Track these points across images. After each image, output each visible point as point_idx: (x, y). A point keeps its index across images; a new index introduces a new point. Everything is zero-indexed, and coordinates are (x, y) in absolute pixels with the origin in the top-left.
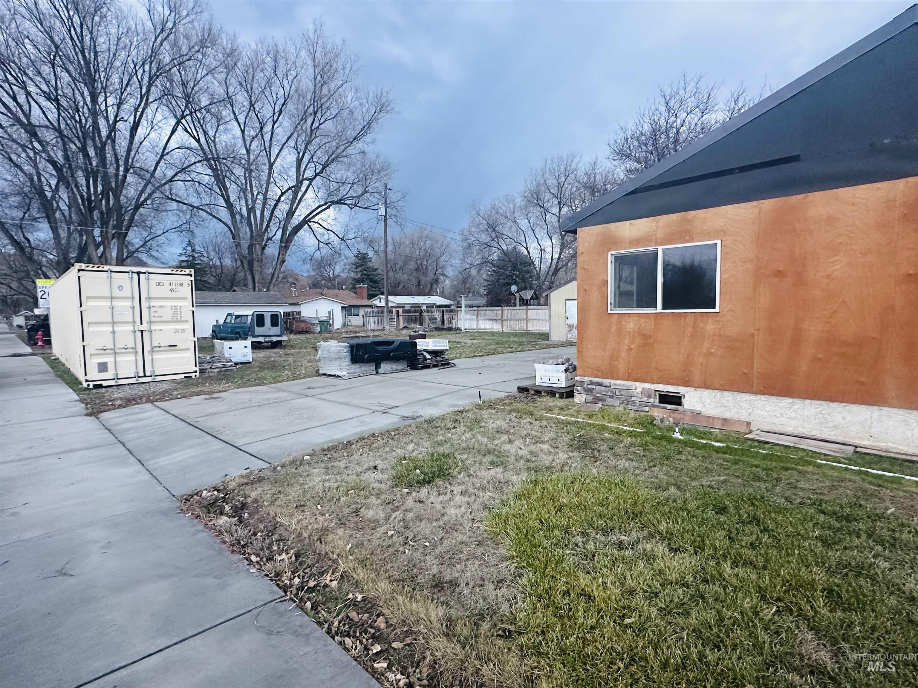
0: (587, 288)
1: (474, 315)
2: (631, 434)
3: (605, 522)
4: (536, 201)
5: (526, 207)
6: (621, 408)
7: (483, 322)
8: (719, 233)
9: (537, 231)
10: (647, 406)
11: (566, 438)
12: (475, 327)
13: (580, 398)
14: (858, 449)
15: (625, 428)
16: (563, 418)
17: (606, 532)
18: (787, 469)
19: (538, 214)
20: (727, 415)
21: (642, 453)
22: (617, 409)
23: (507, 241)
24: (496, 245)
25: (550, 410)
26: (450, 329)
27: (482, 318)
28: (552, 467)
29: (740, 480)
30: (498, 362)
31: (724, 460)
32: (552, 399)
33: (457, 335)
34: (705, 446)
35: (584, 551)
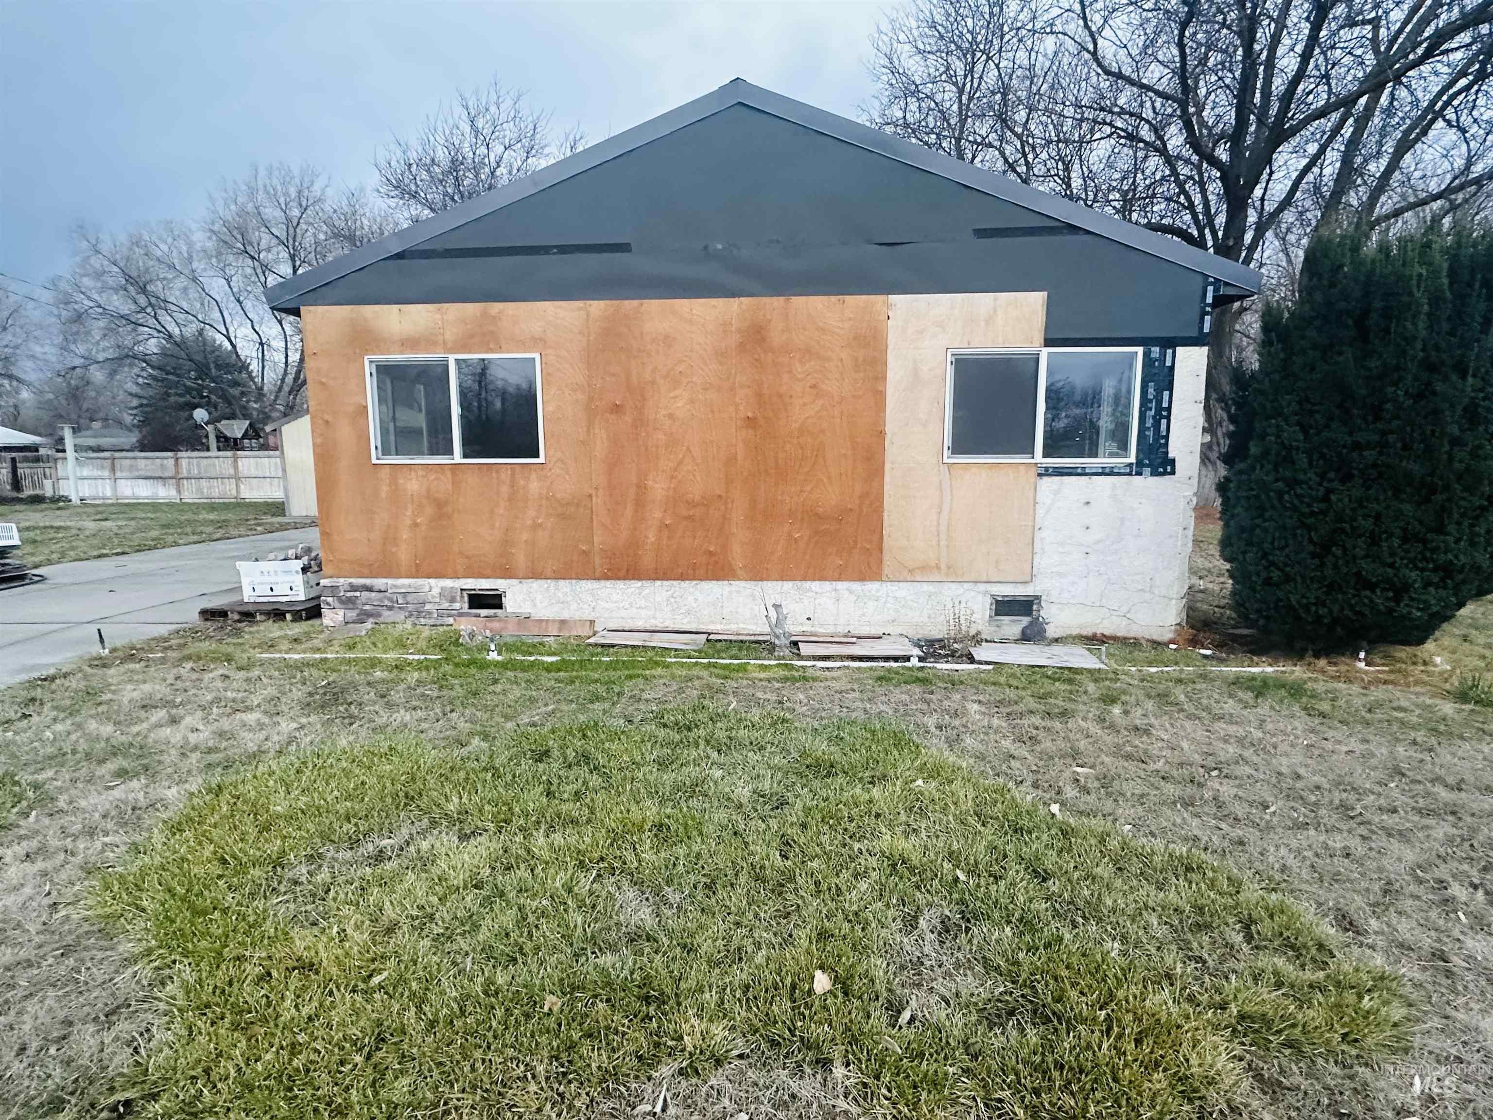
0: (329, 418)
1: (103, 467)
2: (421, 666)
3: (356, 825)
4: (239, 245)
5: (219, 254)
6: (408, 625)
7: (129, 482)
8: (538, 342)
9: (248, 305)
10: (449, 616)
11: (298, 693)
12: (109, 493)
13: (332, 617)
14: (712, 637)
15: (411, 657)
16: (297, 656)
17: (354, 843)
18: (630, 677)
19: (249, 271)
20: (565, 615)
21: (435, 694)
22: (400, 627)
23: (181, 317)
24: (152, 322)
25: (272, 646)
26: (37, 500)
27: (124, 474)
28: (263, 752)
29: (574, 705)
30: (163, 565)
31: (558, 680)
32: (276, 625)
33: (58, 512)
34: (532, 664)
35: (311, 887)
